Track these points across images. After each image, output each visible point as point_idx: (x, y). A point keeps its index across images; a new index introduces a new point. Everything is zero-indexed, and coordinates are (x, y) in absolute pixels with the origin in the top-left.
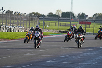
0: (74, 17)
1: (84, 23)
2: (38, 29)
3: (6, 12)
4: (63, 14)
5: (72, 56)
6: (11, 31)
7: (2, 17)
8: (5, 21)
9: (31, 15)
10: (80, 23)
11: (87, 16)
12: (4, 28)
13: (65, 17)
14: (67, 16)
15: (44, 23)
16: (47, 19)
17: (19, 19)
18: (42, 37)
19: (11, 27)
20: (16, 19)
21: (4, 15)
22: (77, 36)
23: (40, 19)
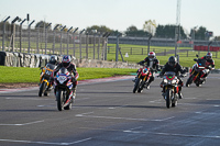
0: (184, 36)
1: (205, 49)
4: (160, 28)
7: (28, 36)
10: (196, 49)
11: (211, 33)
12: (33, 60)
13: (163, 36)
14: (169, 33)
15: (118, 49)
16: (124, 41)
17: (64, 41)
18: (74, 84)
20: (58, 41)
21: (33, 30)
22: (166, 81)
23: (111, 41)
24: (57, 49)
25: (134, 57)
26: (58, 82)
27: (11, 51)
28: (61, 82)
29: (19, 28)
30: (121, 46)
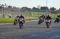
0: (48, 9)
1: (54, 13)
2: (22, 17)
3: (8, 7)
4: (42, 8)
5: (47, 32)
6: (11, 18)
7: (6, 10)
8: (7, 12)
9: (22, 8)
10: (51, 13)
11: (56, 9)
12: (7, 16)
13: (42, 10)
14: (44, 9)
15: (30, 13)
16: (32, 11)
17: (16, 11)
18: (24, 22)
19: (11, 15)
20: (14, 11)
21: (7, 8)
22: (47, 21)
23: (28, 11)
24: (14, 13)
25: (35, 15)
26: (20, 21)
27: (1, 13)
28: (21, 21)
29: (3, 7)
30: (31, 12)
